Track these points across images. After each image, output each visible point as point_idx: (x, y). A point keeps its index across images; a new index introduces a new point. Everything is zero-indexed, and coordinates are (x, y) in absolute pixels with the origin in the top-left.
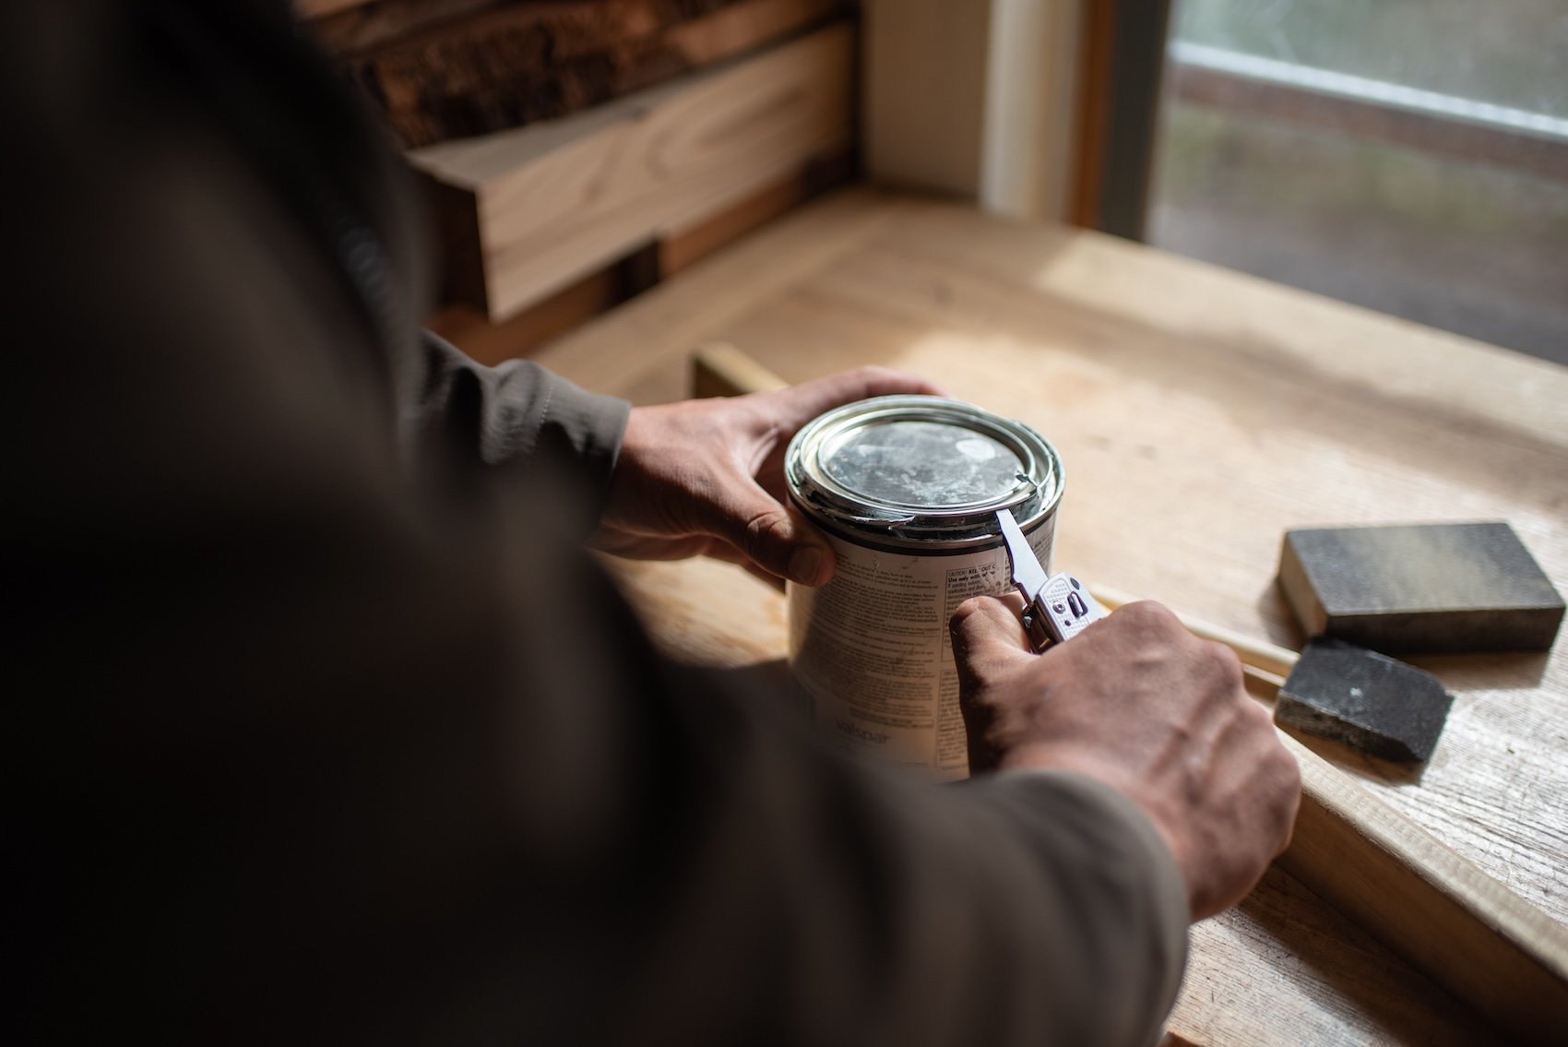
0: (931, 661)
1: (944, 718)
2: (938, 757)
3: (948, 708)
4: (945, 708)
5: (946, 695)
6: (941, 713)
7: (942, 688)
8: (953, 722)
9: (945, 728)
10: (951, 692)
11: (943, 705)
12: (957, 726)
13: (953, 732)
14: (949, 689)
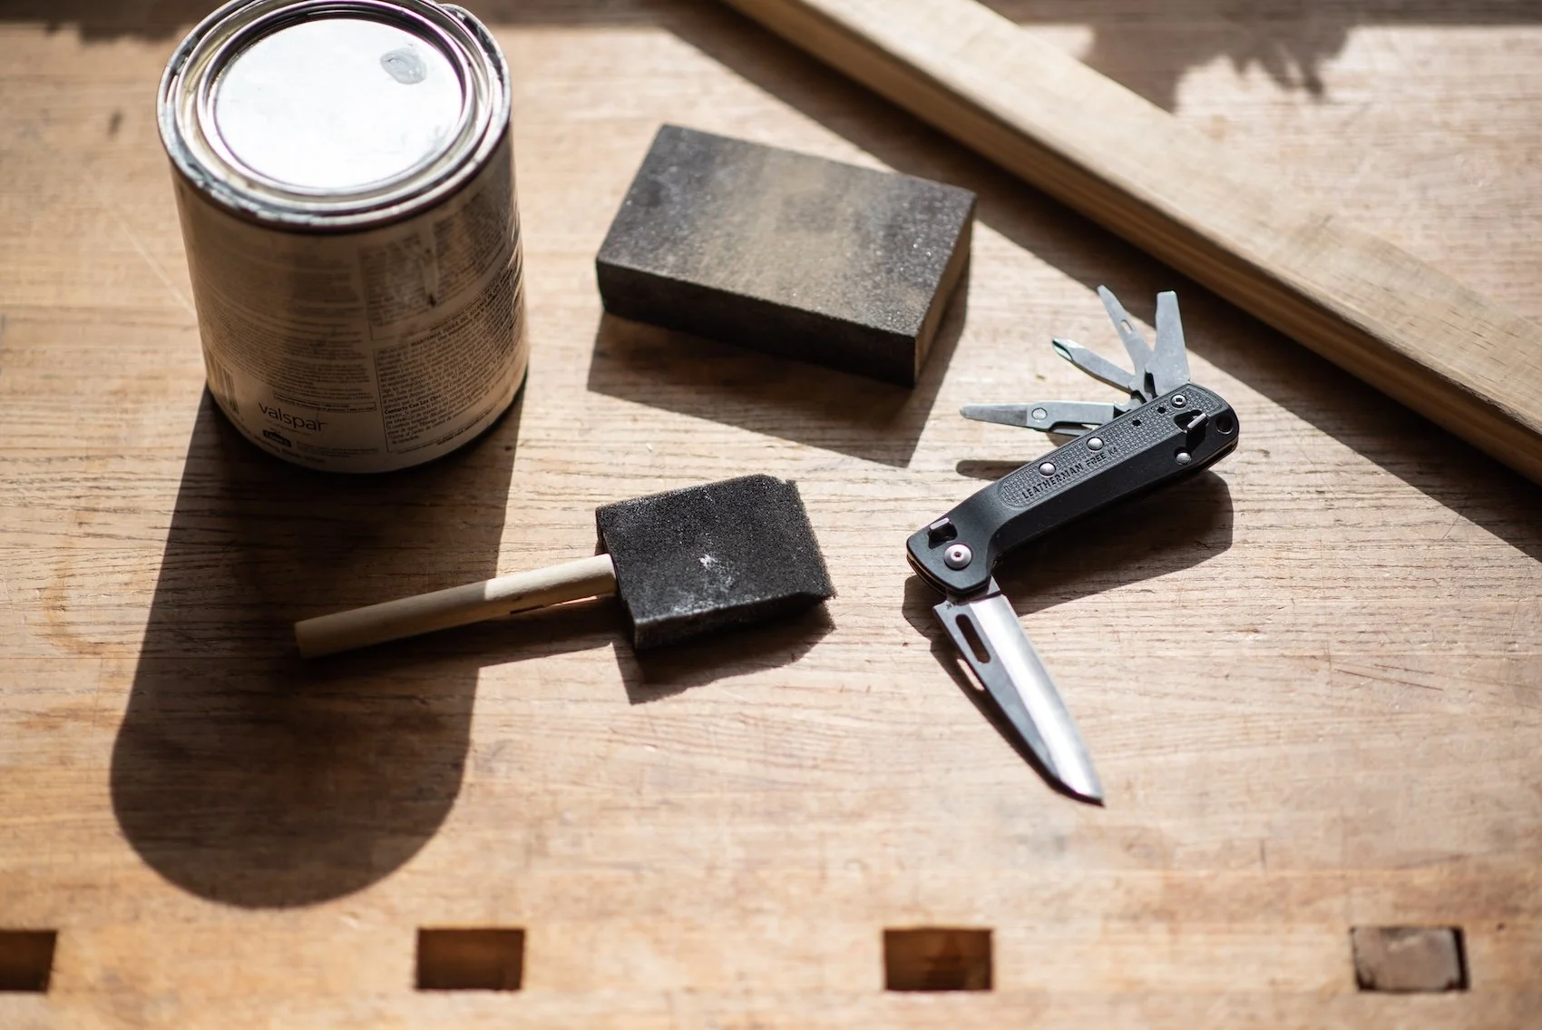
0: (359, 341)
1: (388, 399)
2: (390, 441)
3: (391, 388)
4: (388, 388)
5: (385, 374)
6: (382, 394)
7: (379, 368)
8: (400, 402)
9: (390, 409)
10: (391, 371)
11: (384, 386)
12: (407, 405)
13: (403, 412)
14: (389, 368)
